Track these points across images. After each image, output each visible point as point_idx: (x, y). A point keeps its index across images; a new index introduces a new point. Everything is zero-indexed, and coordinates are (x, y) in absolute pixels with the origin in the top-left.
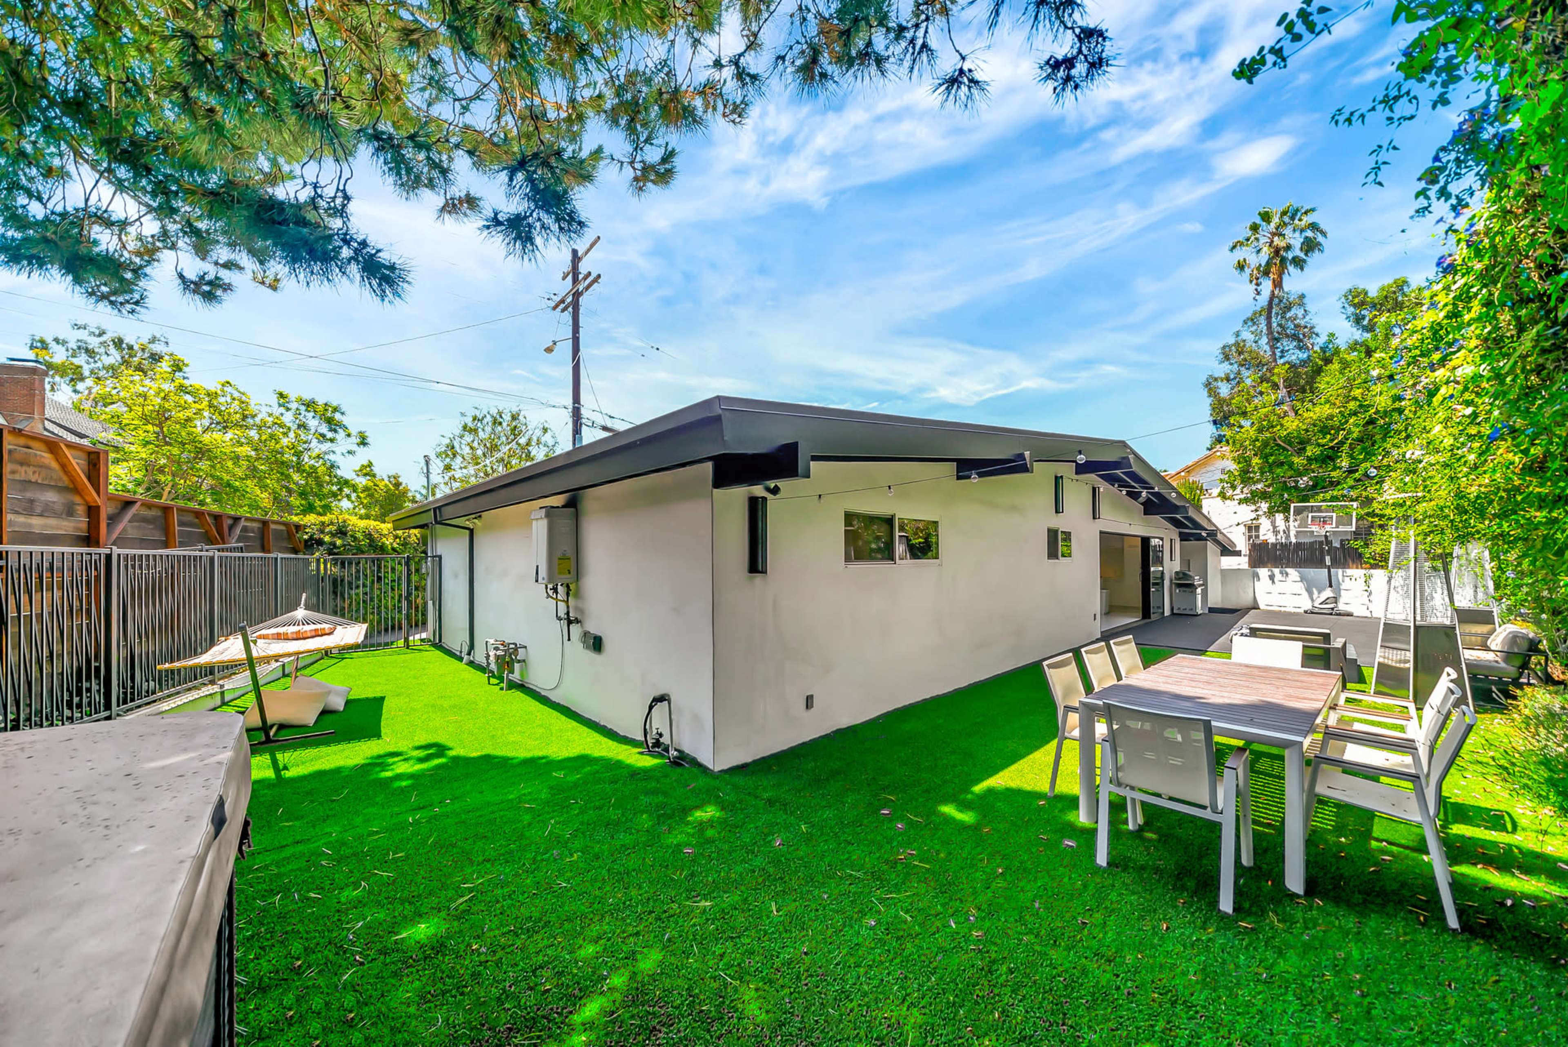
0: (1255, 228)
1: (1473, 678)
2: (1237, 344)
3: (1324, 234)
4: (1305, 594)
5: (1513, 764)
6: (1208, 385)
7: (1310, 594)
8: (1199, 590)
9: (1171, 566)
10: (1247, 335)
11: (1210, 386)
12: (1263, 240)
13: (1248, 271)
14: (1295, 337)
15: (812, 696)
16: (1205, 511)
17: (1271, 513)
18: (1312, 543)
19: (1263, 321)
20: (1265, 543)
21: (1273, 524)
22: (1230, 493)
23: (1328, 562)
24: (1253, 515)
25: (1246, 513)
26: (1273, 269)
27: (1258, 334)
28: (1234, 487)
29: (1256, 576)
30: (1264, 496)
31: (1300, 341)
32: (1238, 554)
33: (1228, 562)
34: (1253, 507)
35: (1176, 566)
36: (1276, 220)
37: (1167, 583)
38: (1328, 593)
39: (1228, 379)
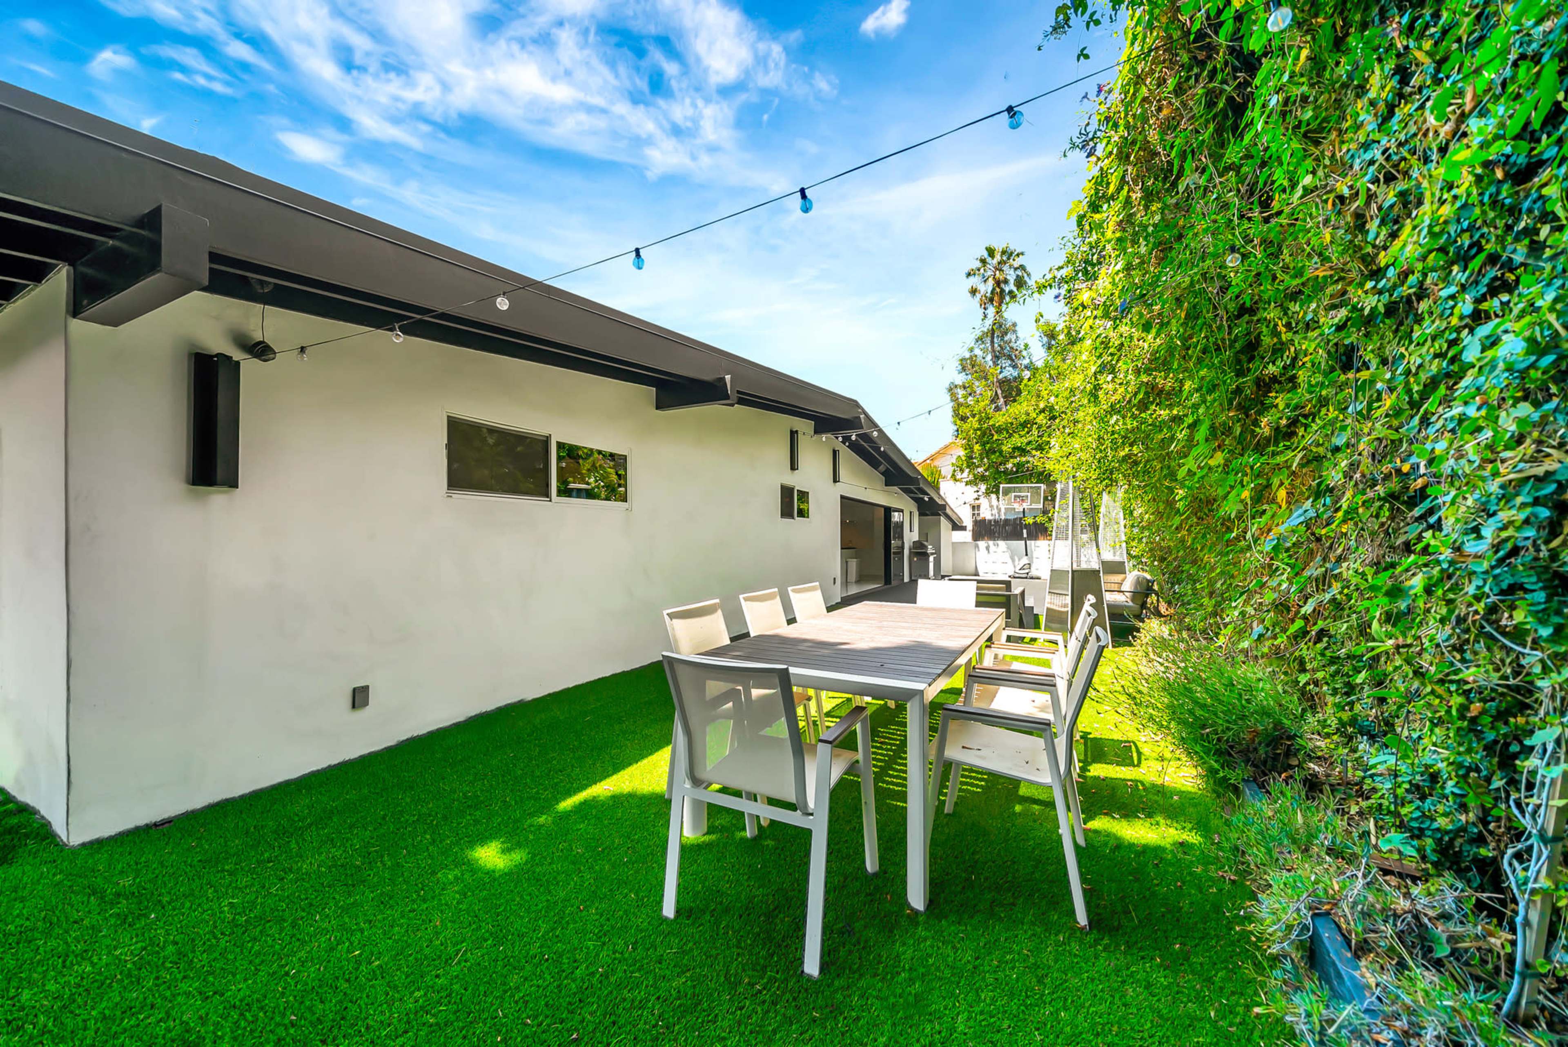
0: (983, 261)
1: (1112, 616)
2: (971, 358)
3: (1029, 275)
4: (1010, 561)
5: (1140, 692)
6: (950, 390)
7: (1013, 561)
8: (931, 559)
9: (911, 536)
10: (977, 352)
11: (952, 389)
12: (989, 273)
13: (978, 296)
14: (1010, 357)
15: (365, 689)
16: (942, 493)
17: (988, 493)
18: (1015, 519)
19: (988, 340)
20: (984, 520)
21: (990, 502)
22: (959, 477)
23: (1025, 535)
24: (975, 495)
25: (970, 493)
26: (996, 298)
27: (984, 351)
28: (962, 471)
29: (977, 546)
30: (983, 479)
31: (1013, 360)
32: (964, 528)
33: (959, 536)
34: (976, 489)
35: (915, 536)
36: (998, 258)
37: (906, 552)
38: (1025, 560)
39: (965, 388)
